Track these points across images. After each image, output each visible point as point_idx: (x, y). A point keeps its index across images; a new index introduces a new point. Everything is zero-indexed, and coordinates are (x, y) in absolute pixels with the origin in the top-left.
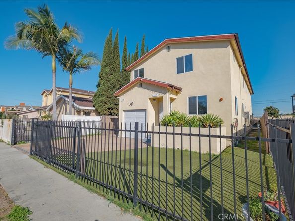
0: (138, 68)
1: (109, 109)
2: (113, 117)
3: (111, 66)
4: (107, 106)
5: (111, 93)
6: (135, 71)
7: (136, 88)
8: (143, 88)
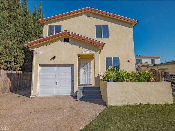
0: (55, 24)
1: (6, 62)
2: (10, 72)
3: (11, 13)
4: (3, 58)
5: (11, 43)
6: (50, 26)
7: (60, 42)
8: (70, 43)
